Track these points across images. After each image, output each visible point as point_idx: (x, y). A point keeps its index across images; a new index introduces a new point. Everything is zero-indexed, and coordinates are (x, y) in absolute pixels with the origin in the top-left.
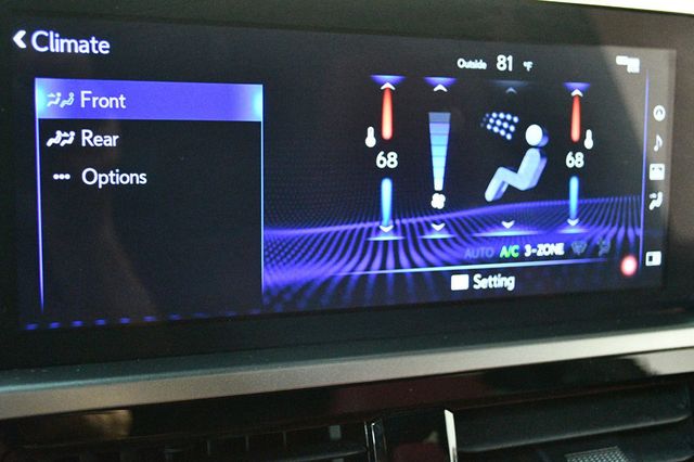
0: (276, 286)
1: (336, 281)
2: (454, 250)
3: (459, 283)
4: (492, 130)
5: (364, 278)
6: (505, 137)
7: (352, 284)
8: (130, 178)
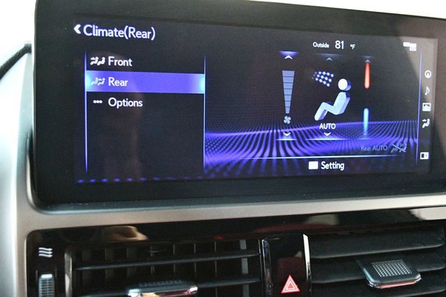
0: (211, 164)
1: (244, 162)
2: (310, 147)
3: (313, 166)
4: (318, 81)
5: (260, 161)
6: (326, 85)
7: (253, 164)
8: (134, 104)
